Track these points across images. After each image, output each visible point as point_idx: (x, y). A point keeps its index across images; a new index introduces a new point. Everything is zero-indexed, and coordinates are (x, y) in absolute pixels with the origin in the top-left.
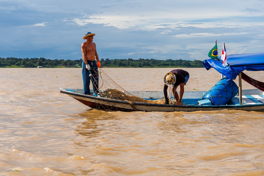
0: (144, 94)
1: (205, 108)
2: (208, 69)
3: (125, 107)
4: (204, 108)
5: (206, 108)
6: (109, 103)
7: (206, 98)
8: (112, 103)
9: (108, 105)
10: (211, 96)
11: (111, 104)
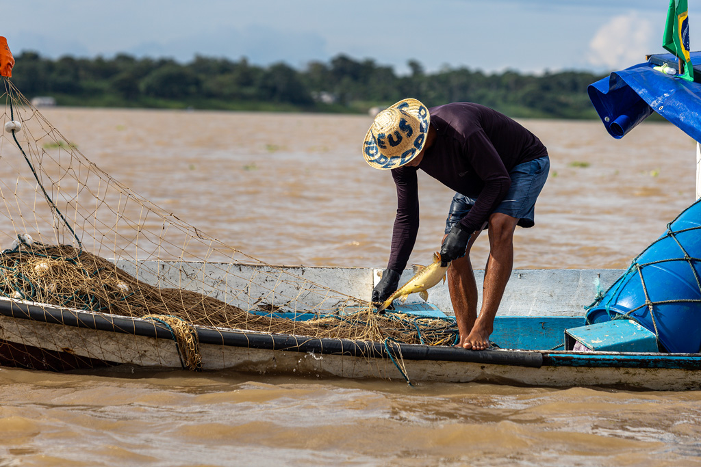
0: (223, 282)
1: (638, 371)
2: (617, 131)
3: (143, 356)
4: (631, 370)
5: (642, 371)
6: (43, 332)
7: (613, 313)
8: (65, 332)
9: (33, 341)
10: (647, 302)
11: (56, 341)
